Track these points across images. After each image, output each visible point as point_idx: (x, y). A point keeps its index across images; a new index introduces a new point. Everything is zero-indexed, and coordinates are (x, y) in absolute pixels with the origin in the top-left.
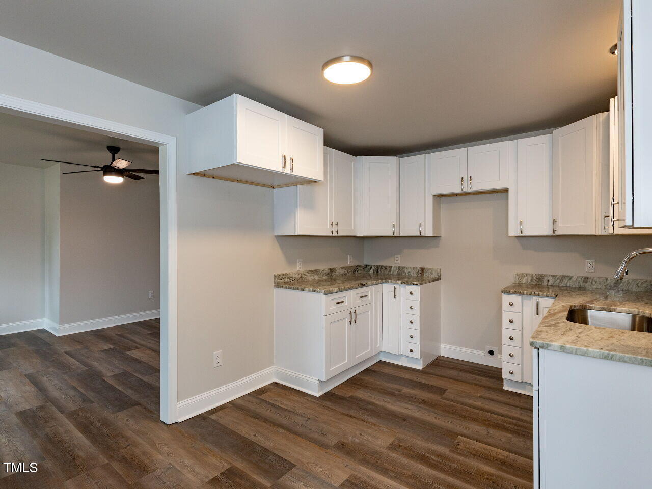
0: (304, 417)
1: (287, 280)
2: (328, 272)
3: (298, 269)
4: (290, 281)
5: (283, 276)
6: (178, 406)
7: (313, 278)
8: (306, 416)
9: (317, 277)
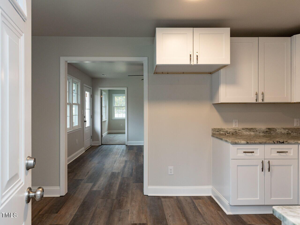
0: (205, 221)
1: (222, 132)
2: (265, 130)
3: (234, 126)
4: (225, 134)
5: (219, 130)
6: (149, 188)
7: (249, 134)
8: (206, 221)
9: (252, 133)
